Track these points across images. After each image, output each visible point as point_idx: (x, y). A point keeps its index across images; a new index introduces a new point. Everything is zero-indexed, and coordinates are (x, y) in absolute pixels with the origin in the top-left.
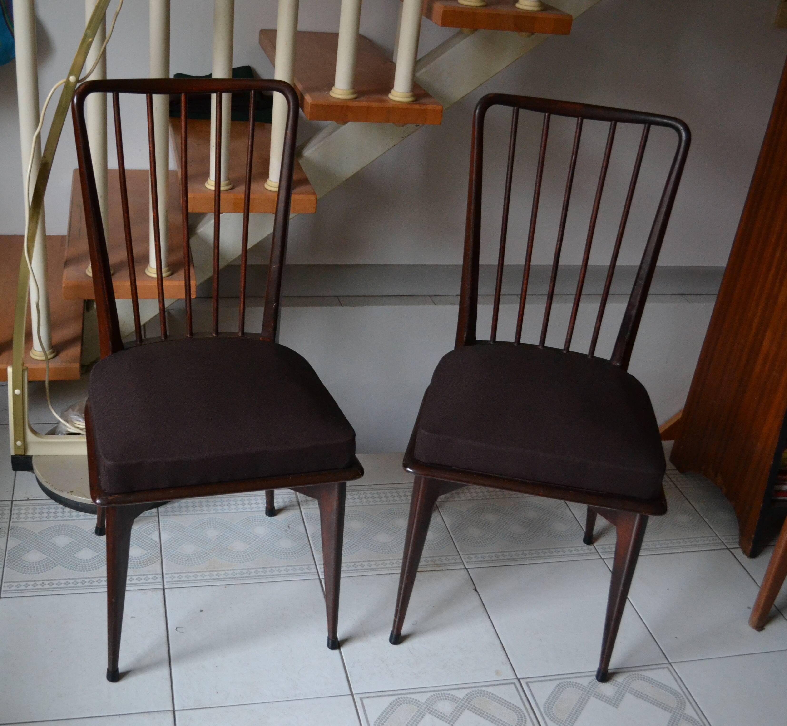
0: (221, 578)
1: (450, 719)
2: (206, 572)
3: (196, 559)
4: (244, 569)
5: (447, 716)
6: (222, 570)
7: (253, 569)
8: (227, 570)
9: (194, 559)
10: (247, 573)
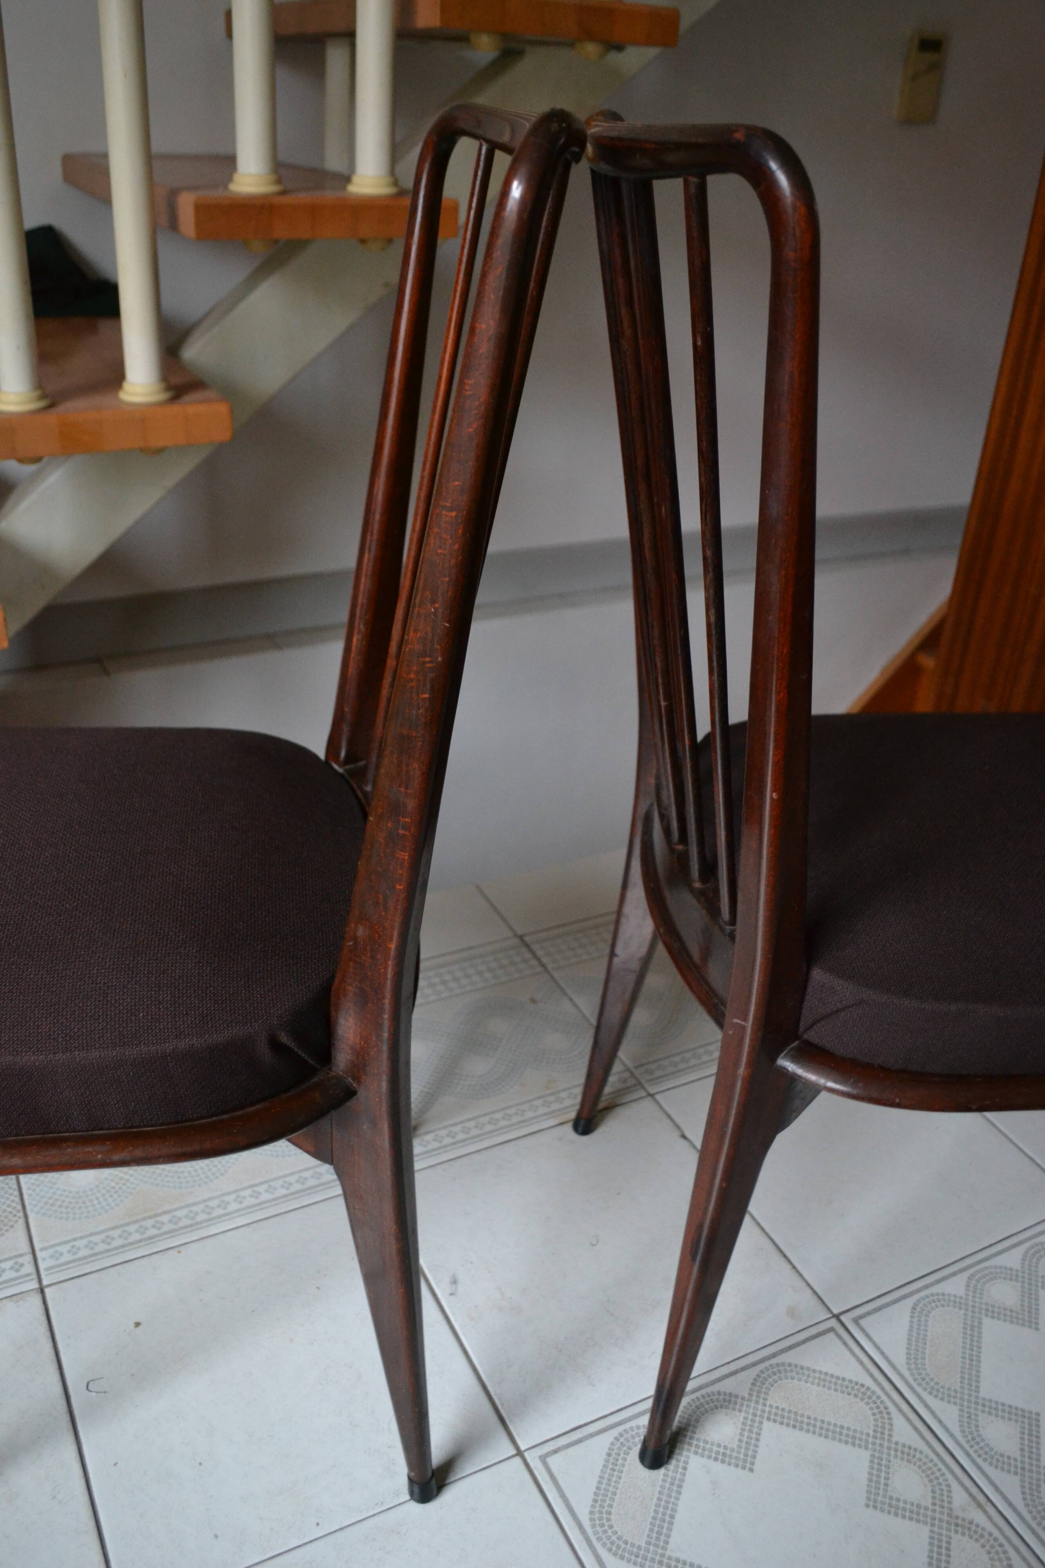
0: (166, 1233)
1: (742, 1456)
2: (128, 1224)
3: (101, 1199)
4: (210, 1199)
5: (732, 1450)
6: (165, 1213)
7: (229, 1193)
8: (176, 1210)
9: (97, 1199)
10: (219, 1206)
